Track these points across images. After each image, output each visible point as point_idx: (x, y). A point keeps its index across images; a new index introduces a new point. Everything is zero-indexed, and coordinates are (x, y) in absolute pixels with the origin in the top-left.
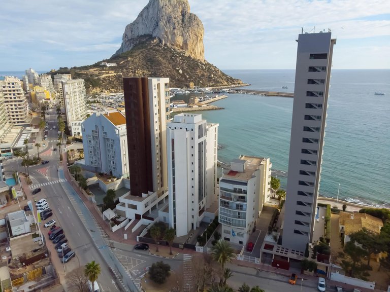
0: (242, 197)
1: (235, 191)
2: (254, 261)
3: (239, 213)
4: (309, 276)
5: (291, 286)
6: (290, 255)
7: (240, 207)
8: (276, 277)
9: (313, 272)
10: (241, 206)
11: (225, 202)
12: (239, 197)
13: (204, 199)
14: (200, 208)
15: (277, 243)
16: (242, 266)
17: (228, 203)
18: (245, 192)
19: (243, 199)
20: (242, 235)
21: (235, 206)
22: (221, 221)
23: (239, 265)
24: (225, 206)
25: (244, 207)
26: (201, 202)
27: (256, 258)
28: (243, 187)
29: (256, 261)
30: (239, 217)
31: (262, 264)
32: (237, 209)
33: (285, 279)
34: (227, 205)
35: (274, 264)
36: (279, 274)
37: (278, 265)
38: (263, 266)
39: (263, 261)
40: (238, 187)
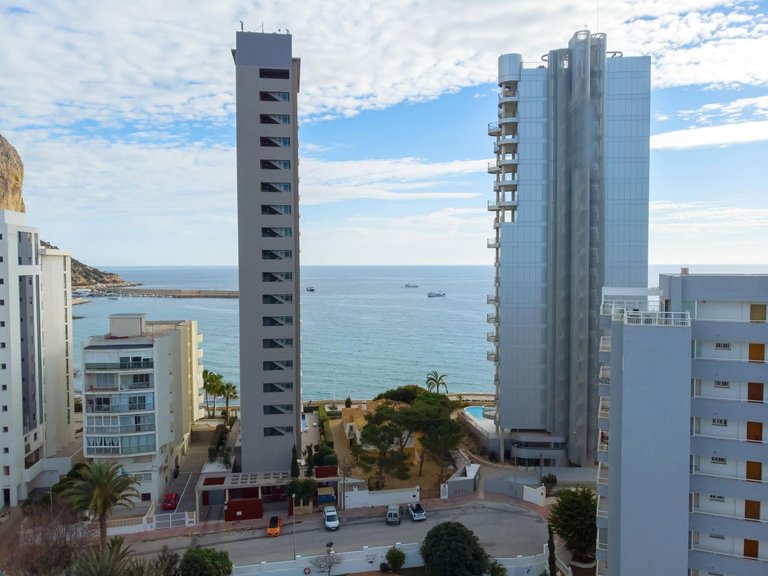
0: (141, 376)
1: (124, 364)
2: (184, 522)
3: (138, 419)
4: (306, 515)
5: (272, 540)
6: (261, 482)
7: (138, 403)
8: (237, 536)
9: (311, 503)
10: (142, 399)
11: (99, 401)
12: (136, 378)
13: (40, 429)
14: (27, 448)
15: (231, 470)
16: (153, 540)
17: (107, 401)
18: (149, 363)
19: (143, 380)
20: (148, 477)
21: (125, 402)
22: (90, 451)
23: (144, 541)
24: (99, 409)
25: (149, 400)
26: (32, 433)
27: (186, 513)
28: (143, 354)
29: (187, 519)
30: (138, 429)
31: (203, 524)
32: (132, 408)
33: (258, 533)
34: (104, 406)
35: (230, 516)
36: (243, 529)
37: (239, 513)
38: (205, 525)
39: (204, 517)
40: (131, 354)
